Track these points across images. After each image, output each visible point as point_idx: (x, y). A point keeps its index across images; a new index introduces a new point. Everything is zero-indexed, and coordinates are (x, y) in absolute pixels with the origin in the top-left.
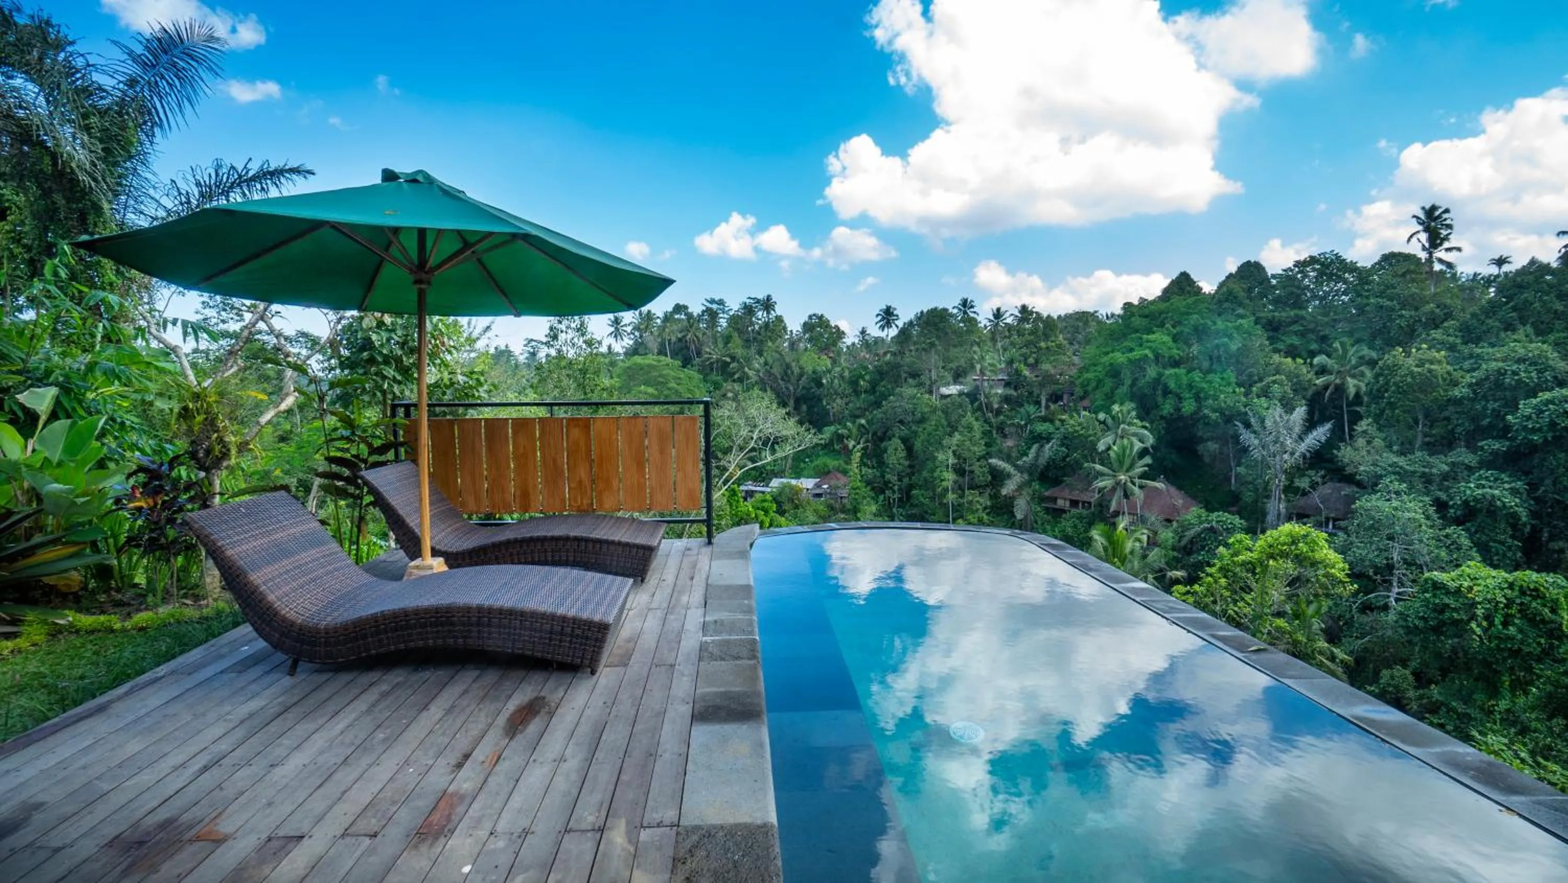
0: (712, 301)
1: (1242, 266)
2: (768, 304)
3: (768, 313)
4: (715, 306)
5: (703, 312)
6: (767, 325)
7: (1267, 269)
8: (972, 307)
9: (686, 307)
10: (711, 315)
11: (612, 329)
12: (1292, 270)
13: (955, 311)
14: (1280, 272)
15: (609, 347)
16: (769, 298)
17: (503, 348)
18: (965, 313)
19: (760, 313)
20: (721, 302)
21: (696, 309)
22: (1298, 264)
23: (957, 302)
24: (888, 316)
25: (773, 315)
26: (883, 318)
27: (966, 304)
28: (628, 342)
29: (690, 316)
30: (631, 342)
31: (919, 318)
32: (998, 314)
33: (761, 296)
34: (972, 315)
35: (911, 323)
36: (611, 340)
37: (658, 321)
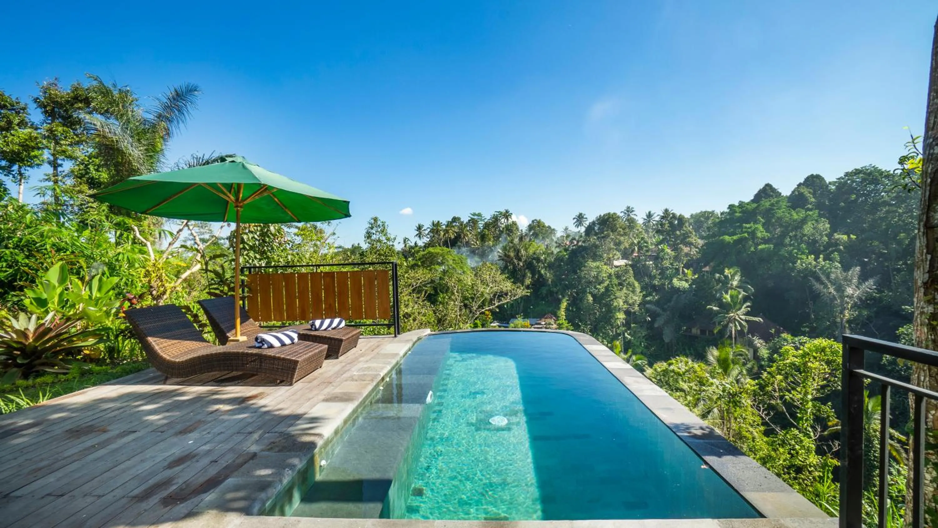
0: (474, 214)
1: (808, 178)
2: (507, 215)
3: (508, 220)
4: (476, 217)
5: (469, 221)
6: (507, 227)
7: (826, 179)
8: (633, 211)
9: (459, 219)
10: (473, 222)
11: (418, 232)
12: (843, 179)
13: (622, 214)
14: (835, 180)
15: (416, 243)
16: (507, 212)
17: (357, 245)
18: (629, 215)
19: (503, 220)
20: (479, 215)
21: (465, 219)
22: (847, 174)
23: (624, 208)
24: (580, 219)
25: (510, 221)
26: (578, 220)
27: (629, 210)
28: (426, 240)
29: (462, 224)
30: (428, 240)
31: (599, 220)
32: (649, 215)
33: (503, 211)
34: (633, 216)
35: (593, 223)
36: (417, 239)
37: (444, 227)
